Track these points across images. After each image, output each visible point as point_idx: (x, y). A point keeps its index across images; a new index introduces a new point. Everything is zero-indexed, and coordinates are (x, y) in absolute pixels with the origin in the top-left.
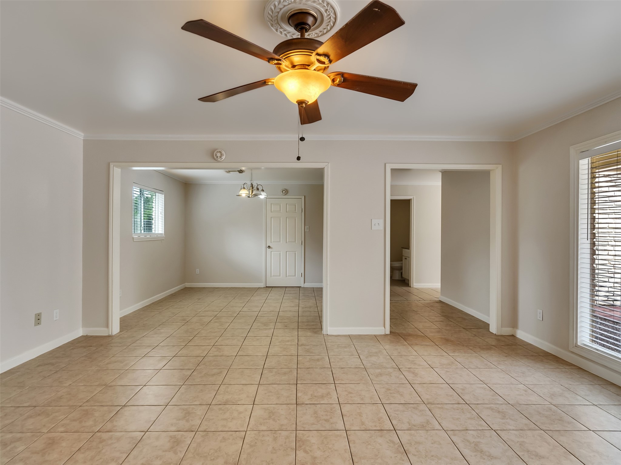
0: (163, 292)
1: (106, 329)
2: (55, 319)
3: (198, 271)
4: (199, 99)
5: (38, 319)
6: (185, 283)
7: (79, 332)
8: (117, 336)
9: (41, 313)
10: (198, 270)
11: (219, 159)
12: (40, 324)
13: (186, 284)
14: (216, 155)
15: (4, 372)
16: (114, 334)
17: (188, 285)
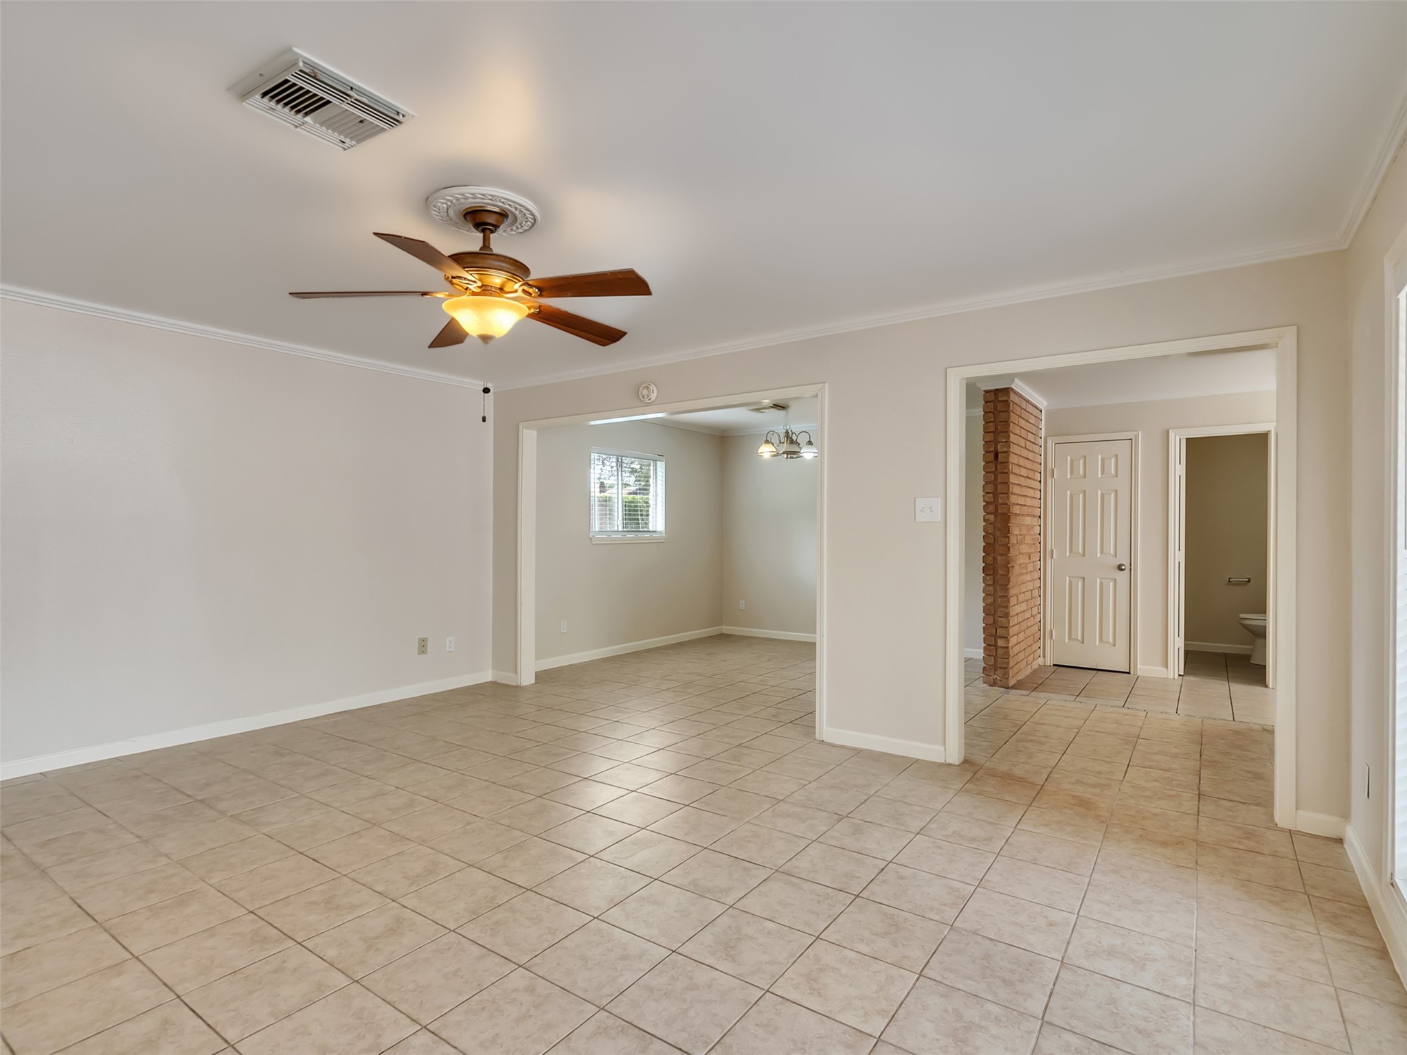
0: (660, 637)
1: (513, 675)
2: (448, 650)
3: (742, 606)
4: (429, 347)
5: (423, 646)
6: (722, 625)
7: (487, 676)
8: (526, 688)
9: (427, 639)
10: (744, 602)
11: (647, 401)
12: (426, 653)
13: (724, 627)
14: (642, 393)
15: (376, 706)
16: (524, 685)
17: (726, 629)
